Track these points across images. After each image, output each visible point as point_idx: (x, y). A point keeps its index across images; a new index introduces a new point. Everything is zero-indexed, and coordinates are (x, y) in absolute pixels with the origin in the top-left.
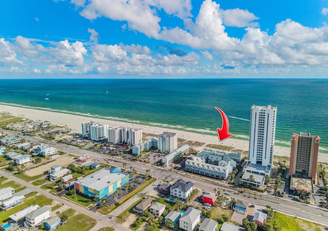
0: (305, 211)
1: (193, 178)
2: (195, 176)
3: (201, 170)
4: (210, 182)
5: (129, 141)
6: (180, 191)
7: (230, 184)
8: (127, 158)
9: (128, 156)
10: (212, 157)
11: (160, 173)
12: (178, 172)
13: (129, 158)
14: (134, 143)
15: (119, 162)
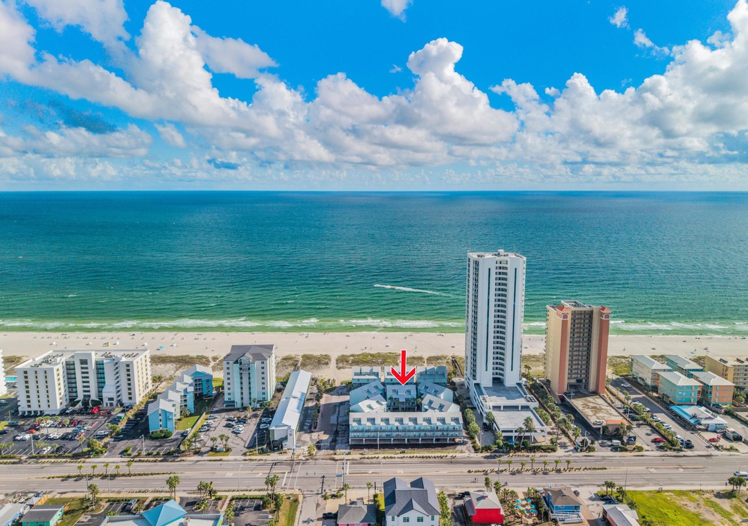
0: (655, 468)
1: (387, 460)
2: (389, 456)
3: (394, 434)
4: (434, 460)
5: (109, 391)
6: (421, 515)
7: (482, 452)
8: (144, 453)
9: (143, 444)
10: (394, 391)
11: (291, 475)
12: (336, 457)
13: (149, 454)
14: (130, 398)
15: (123, 475)
